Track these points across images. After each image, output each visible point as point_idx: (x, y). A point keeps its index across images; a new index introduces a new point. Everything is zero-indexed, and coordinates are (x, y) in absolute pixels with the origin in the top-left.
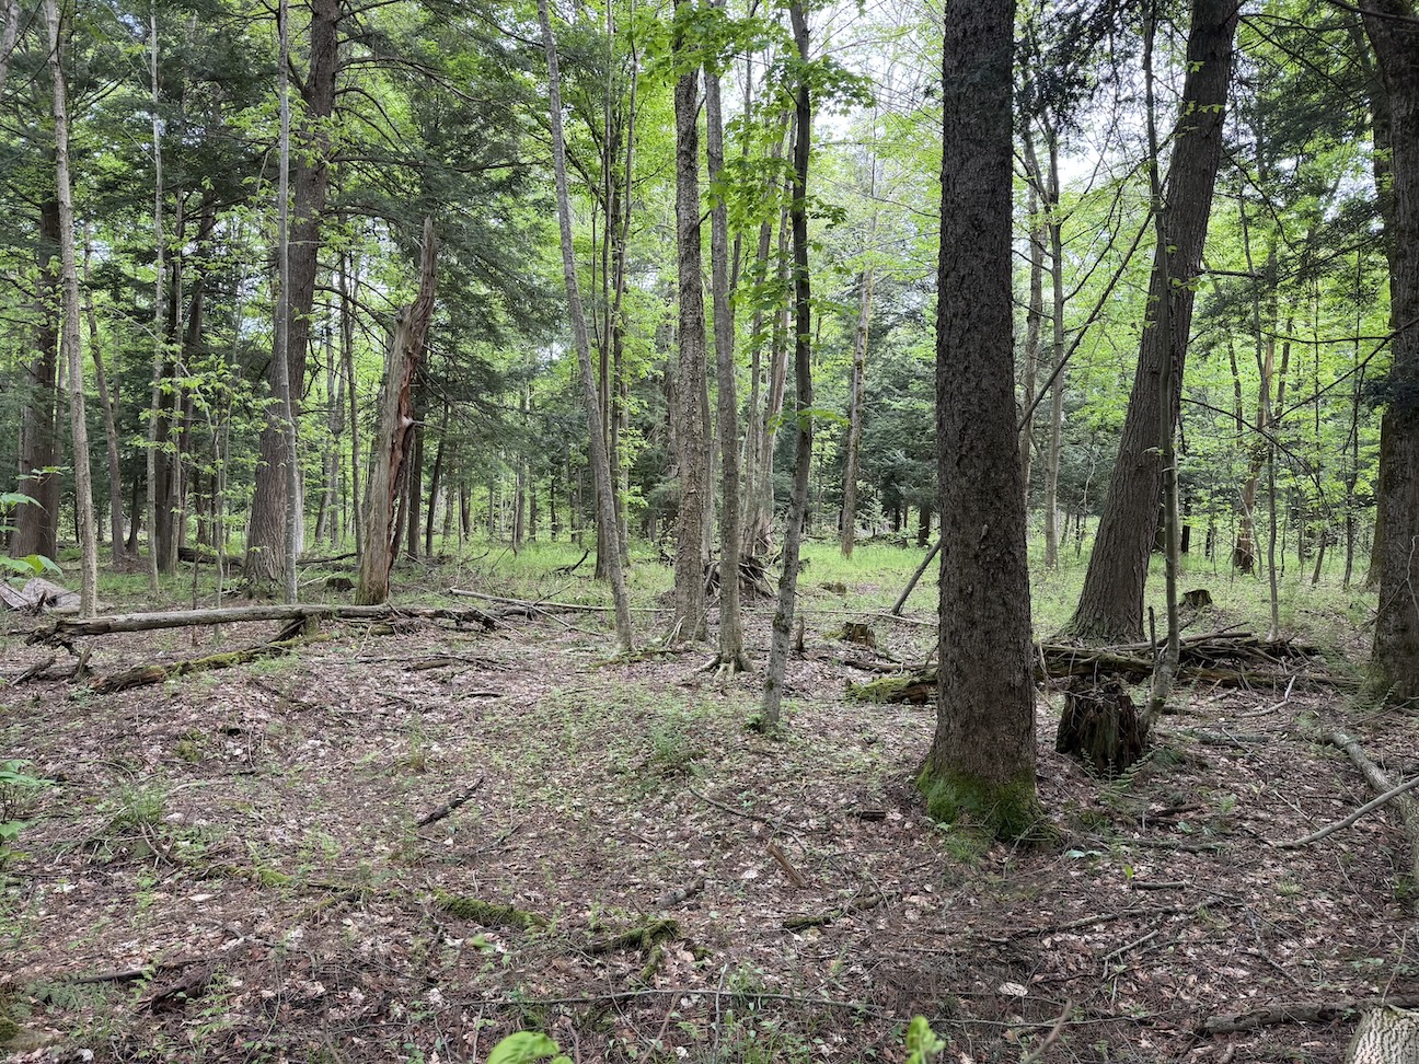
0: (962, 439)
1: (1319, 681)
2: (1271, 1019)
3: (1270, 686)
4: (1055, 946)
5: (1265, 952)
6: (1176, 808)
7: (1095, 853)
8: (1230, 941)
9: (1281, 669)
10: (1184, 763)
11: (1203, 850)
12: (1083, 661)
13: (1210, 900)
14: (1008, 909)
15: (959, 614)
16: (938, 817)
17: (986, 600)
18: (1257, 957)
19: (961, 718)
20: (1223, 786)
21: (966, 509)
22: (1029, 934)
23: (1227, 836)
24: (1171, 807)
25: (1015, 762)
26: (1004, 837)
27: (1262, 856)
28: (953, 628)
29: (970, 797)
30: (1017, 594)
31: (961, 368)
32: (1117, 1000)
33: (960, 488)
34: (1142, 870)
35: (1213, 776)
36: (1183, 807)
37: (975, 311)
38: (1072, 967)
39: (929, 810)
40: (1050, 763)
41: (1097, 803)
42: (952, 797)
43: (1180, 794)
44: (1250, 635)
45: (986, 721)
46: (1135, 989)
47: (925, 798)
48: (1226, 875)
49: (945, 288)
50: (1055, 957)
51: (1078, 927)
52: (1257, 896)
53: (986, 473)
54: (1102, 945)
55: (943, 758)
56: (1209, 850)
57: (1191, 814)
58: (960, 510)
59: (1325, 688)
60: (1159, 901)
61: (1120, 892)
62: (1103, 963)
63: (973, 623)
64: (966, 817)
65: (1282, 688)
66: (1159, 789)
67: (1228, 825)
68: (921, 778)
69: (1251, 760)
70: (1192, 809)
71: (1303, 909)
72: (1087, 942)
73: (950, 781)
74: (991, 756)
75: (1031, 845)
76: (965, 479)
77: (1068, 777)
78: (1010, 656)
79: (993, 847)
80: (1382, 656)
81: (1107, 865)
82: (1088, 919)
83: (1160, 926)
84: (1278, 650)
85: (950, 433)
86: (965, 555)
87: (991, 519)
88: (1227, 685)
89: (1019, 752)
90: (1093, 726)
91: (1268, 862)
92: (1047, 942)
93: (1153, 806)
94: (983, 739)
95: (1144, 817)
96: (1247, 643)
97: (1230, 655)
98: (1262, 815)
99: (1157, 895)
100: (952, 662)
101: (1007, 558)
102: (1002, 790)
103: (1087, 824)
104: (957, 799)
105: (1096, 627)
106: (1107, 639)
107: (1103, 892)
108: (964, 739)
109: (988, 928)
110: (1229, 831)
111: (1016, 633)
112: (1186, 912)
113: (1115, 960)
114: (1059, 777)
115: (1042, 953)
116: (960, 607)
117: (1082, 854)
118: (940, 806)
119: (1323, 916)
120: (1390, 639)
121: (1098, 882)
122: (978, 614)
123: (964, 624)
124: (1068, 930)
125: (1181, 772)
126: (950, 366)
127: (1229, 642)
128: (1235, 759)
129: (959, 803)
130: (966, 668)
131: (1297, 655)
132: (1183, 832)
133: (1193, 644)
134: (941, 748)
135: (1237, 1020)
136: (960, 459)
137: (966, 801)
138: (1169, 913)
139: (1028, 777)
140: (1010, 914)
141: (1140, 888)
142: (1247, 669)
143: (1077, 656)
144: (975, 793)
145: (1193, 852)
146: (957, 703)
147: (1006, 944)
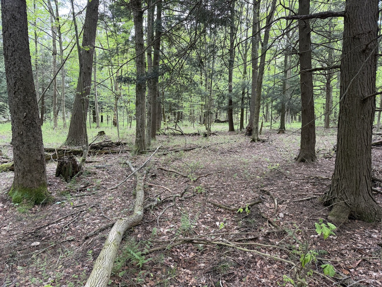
0: (15, 86)
1: (127, 150)
2: (102, 229)
3: (116, 153)
4: (49, 229)
5: (104, 215)
6: (87, 185)
7: (64, 201)
8: (96, 214)
9: (119, 148)
10: (90, 174)
11: (92, 194)
12: (68, 152)
13: (92, 206)
14: (36, 222)
15: (19, 141)
16: (15, 202)
17: (27, 136)
18: (102, 216)
19: (21, 172)
20: (99, 178)
21: (18, 108)
22: (41, 228)
23: (98, 189)
24: (86, 185)
25: (40, 182)
26: (37, 203)
27: (106, 192)
28: (17, 145)
29: (26, 194)
30: (37, 133)
31: (13, 63)
32: (66, 237)
33: (16, 101)
34: (76, 203)
35: (98, 176)
36: (89, 185)
37: (16, 45)
38: (54, 232)
39: (13, 201)
40: (54, 180)
41: (66, 188)
42: (20, 195)
43: (88, 182)
44: (111, 141)
45: (30, 171)
46: (71, 233)
47: (11, 198)
48: (97, 199)
49: (5, 36)
50: (49, 231)
51: (56, 222)
52: (104, 202)
53: (24, 97)
54: (63, 224)
55: (17, 185)
56: (94, 194)
57: (91, 186)
58: (16, 109)
59: (127, 152)
60: (79, 209)
61: (70, 210)
62: (63, 229)
63: (24, 143)
64: (25, 200)
65: (118, 153)
66: (83, 181)
67: (99, 187)
68: (10, 192)
69: (108, 170)
70: (91, 185)
71: (113, 202)
72: (59, 225)
73: (19, 191)
74: (32, 181)
75: (46, 203)
76: (17, 99)
77: (59, 183)
78: (36, 152)
79: (34, 207)
80: (137, 143)
81: (67, 203)
82: (59, 219)
83: (79, 215)
84: (118, 144)
85: (11, 84)
86: (19, 122)
87: (27, 111)
88: (106, 153)
89: (41, 178)
90: (65, 168)
91: (107, 193)
92: (47, 228)
93: (82, 186)
94: (29, 176)
95: (79, 189)
96: (111, 143)
97: (107, 146)
98: (108, 183)
99: (79, 208)
100: (17, 155)
101: (33, 123)
102: (36, 190)
103: (62, 194)
104: (22, 195)
105: (73, 142)
106: (76, 145)
107: (64, 211)
108: (23, 177)
109: (29, 230)
110: (99, 188)
111: (38, 145)
112: (86, 210)
113: (66, 227)
114: (56, 184)
115: (45, 231)
116: (19, 138)
117: (60, 202)
118: (16, 199)
119: (118, 203)
120: (138, 139)
121: (64, 209)
122: (25, 140)
123: (20, 144)
124: (54, 223)
125: (89, 176)
126: (9, 62)
127: (106, 143)
128: (104, 171)
129: (23, 196)
130: (22, 157)
131: (122, 145)
132: (88, 191)
133: (98, 144)
134: (16, 182)
135: (94, 232)
136: (15, 92)
137: (25, 196)
138: (82, 212)
139: (45, 185)
140: (36, 224)
141: (75, 207)
142: (111, 149)
143: (66, 151)
144: (28, 193)
145: (90, 195)
146: (20, 168)
147: (34, 232)
